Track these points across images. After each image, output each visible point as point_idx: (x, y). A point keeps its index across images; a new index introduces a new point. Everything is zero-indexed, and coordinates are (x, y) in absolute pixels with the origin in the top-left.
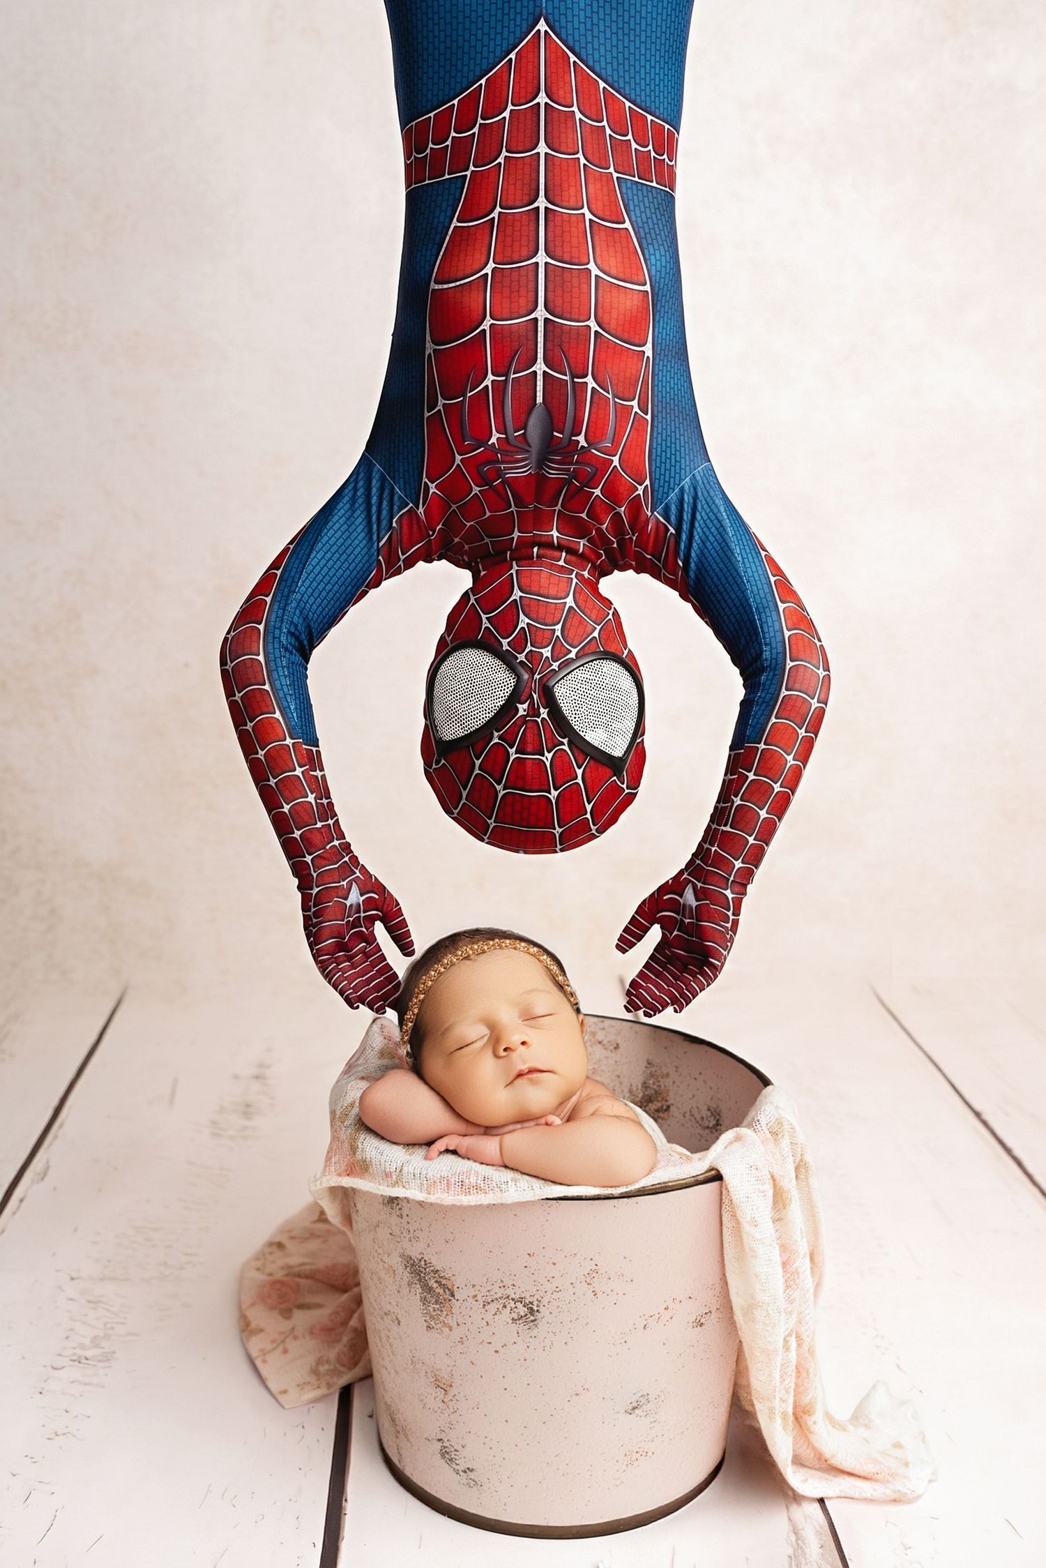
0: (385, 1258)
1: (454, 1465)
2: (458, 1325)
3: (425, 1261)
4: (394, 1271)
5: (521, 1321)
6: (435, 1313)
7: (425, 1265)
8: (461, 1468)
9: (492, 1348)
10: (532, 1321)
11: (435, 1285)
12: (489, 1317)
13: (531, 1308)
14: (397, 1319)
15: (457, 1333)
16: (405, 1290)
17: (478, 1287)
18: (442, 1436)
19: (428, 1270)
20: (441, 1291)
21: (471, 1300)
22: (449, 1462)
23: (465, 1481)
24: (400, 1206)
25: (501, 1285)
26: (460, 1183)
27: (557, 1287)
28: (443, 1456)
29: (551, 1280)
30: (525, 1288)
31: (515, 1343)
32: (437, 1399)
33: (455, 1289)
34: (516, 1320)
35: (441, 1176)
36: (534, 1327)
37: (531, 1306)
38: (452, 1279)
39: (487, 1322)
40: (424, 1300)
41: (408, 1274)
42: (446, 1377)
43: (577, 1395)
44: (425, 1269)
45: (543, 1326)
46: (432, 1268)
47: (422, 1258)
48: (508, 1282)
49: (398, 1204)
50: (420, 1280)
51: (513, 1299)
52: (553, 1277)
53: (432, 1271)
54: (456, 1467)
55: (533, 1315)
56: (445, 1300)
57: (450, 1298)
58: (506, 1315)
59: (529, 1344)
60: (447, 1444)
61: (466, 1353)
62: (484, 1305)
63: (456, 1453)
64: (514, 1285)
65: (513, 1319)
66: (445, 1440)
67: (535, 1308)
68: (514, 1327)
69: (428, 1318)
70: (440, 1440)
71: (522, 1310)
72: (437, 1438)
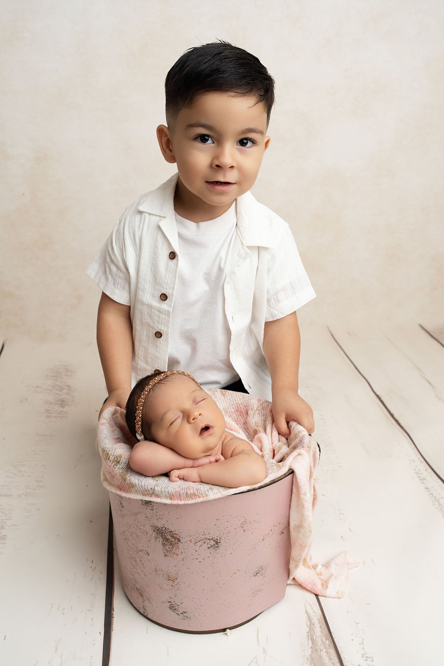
0: (142, 527)
1: (177, 612)
2: (182, 553)
3: (165, 528)
4: (147, 533)
5: (212, 548)
6: (169, 549)
7: (166, 529)
8: (179, 612)
9: (198, 560)
10: (217, 547)
11: (170, 538)
12: (197, 548)
13: (217, 542)
14: (147, 553)
15: (180, 557)
16: (153, 540)
17: (192, 537)
18: (171, 600)
19: (166, 531)
20: (173, 540)
21: (188, 542)
22: (174, 611)
23: (182, 617)
24: (152, 505)
25: (204, 534)
26: (186, 493)
27: (229, 531)
28: (171, 608)
29: (226, 529)
30: (215, 534)
31: (209, 557)
32: (169, 585)
33: (181, 538)
34: (210, 547)
35: (176, 491)
36: (218, 549)
37: (217, 541)
38: (180, 534)
39: (196, 550)
40: (164, 545)
41: (155, 534)
42: (174, 575)
43: (235, 573)
44: (165, 531)
45: (221, 549)
46: (169, 531)
47: (164, 527)
48: (206, 532)
49: (151, 504)
50: (162, 536)
51: (209, 539)
52: (227, 527)
53: (169, 532)
54: (178, 612)
55: (218, 544)
56: (175, 543)
57: (178, 542)
58: (205, 546)
59: (215, 557)
60: (173, 603)
61: (185, 564)
62: (195, 543)
63: (178, 606)
64: (209, 533)
65: (208, 547)
66: (172, 602)
67: (219, 541)
68: (208, 551)
69: (166, 552)
70: (169, 602)
71: (212, 543)
72: (168, 601)
